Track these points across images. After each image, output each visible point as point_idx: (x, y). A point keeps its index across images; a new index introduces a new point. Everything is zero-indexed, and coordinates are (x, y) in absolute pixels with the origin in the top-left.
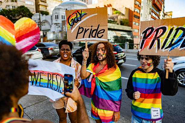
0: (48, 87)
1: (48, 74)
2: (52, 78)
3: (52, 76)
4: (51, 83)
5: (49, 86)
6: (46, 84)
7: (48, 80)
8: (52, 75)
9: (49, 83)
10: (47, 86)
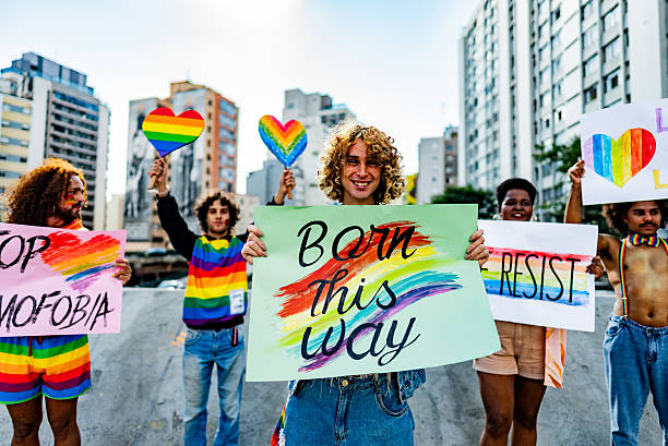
0: (501, 293)
1: (504, 254)
2: (513, 265)
3: (514, 261)
4: (511, 280)
5: (505, 288)
6: (496, 282)
7: (503, 271)
8: (514, 258)
9: (505, 280)
10: (499, 290)
